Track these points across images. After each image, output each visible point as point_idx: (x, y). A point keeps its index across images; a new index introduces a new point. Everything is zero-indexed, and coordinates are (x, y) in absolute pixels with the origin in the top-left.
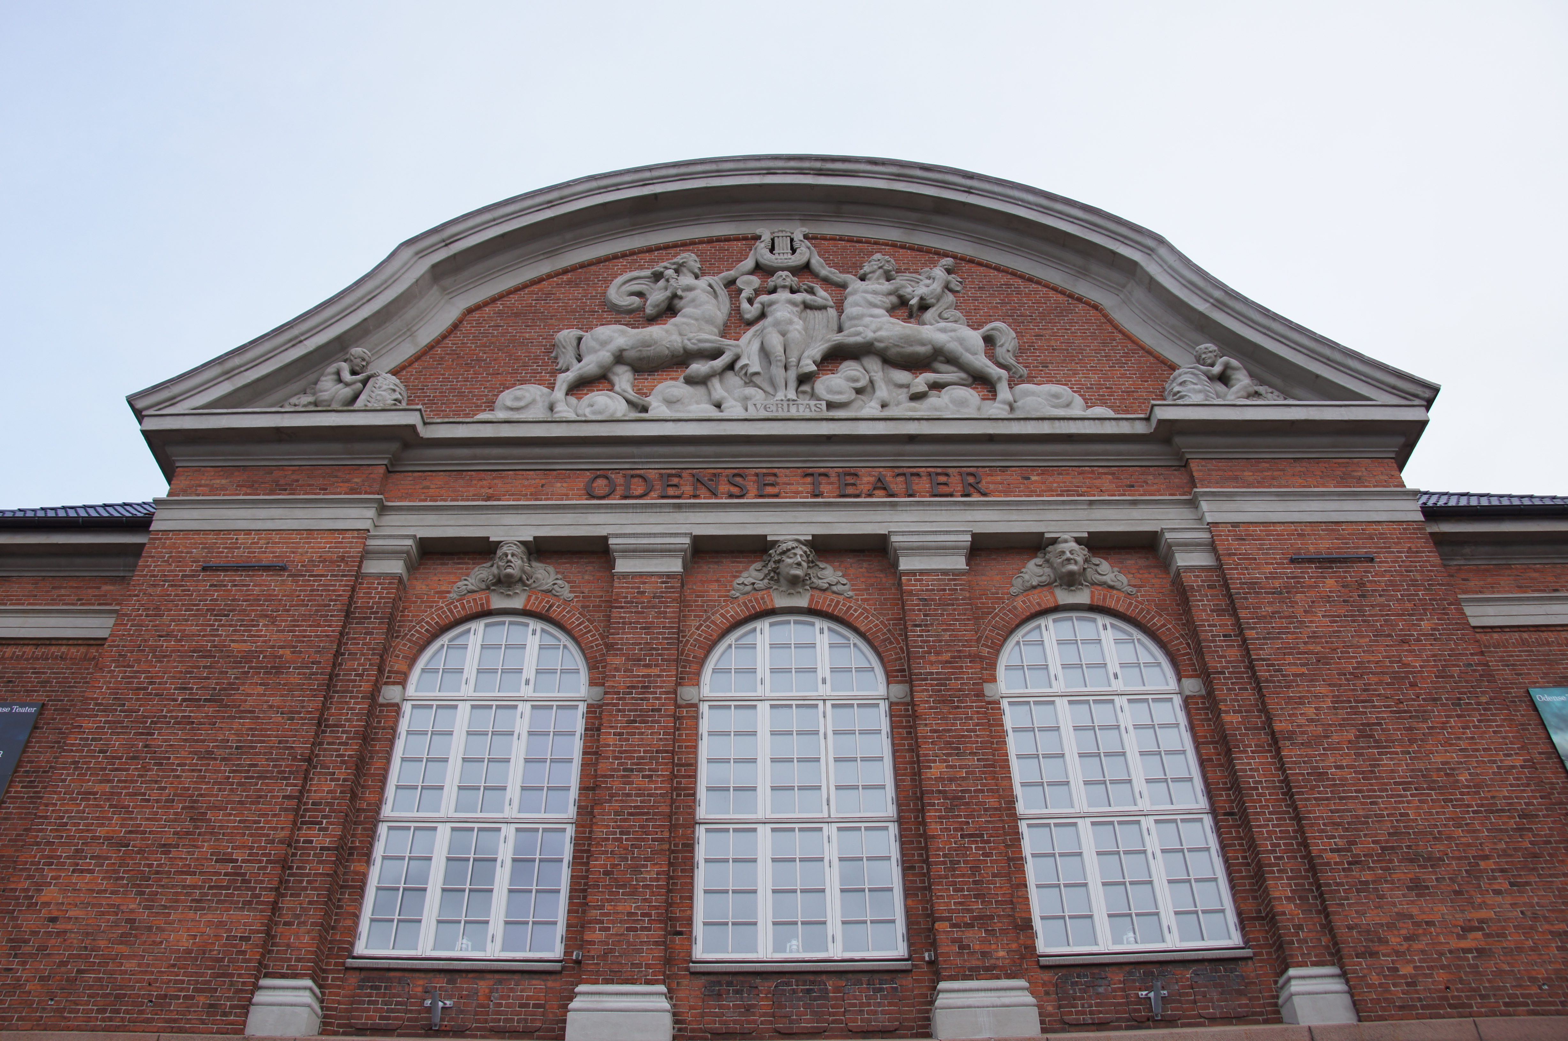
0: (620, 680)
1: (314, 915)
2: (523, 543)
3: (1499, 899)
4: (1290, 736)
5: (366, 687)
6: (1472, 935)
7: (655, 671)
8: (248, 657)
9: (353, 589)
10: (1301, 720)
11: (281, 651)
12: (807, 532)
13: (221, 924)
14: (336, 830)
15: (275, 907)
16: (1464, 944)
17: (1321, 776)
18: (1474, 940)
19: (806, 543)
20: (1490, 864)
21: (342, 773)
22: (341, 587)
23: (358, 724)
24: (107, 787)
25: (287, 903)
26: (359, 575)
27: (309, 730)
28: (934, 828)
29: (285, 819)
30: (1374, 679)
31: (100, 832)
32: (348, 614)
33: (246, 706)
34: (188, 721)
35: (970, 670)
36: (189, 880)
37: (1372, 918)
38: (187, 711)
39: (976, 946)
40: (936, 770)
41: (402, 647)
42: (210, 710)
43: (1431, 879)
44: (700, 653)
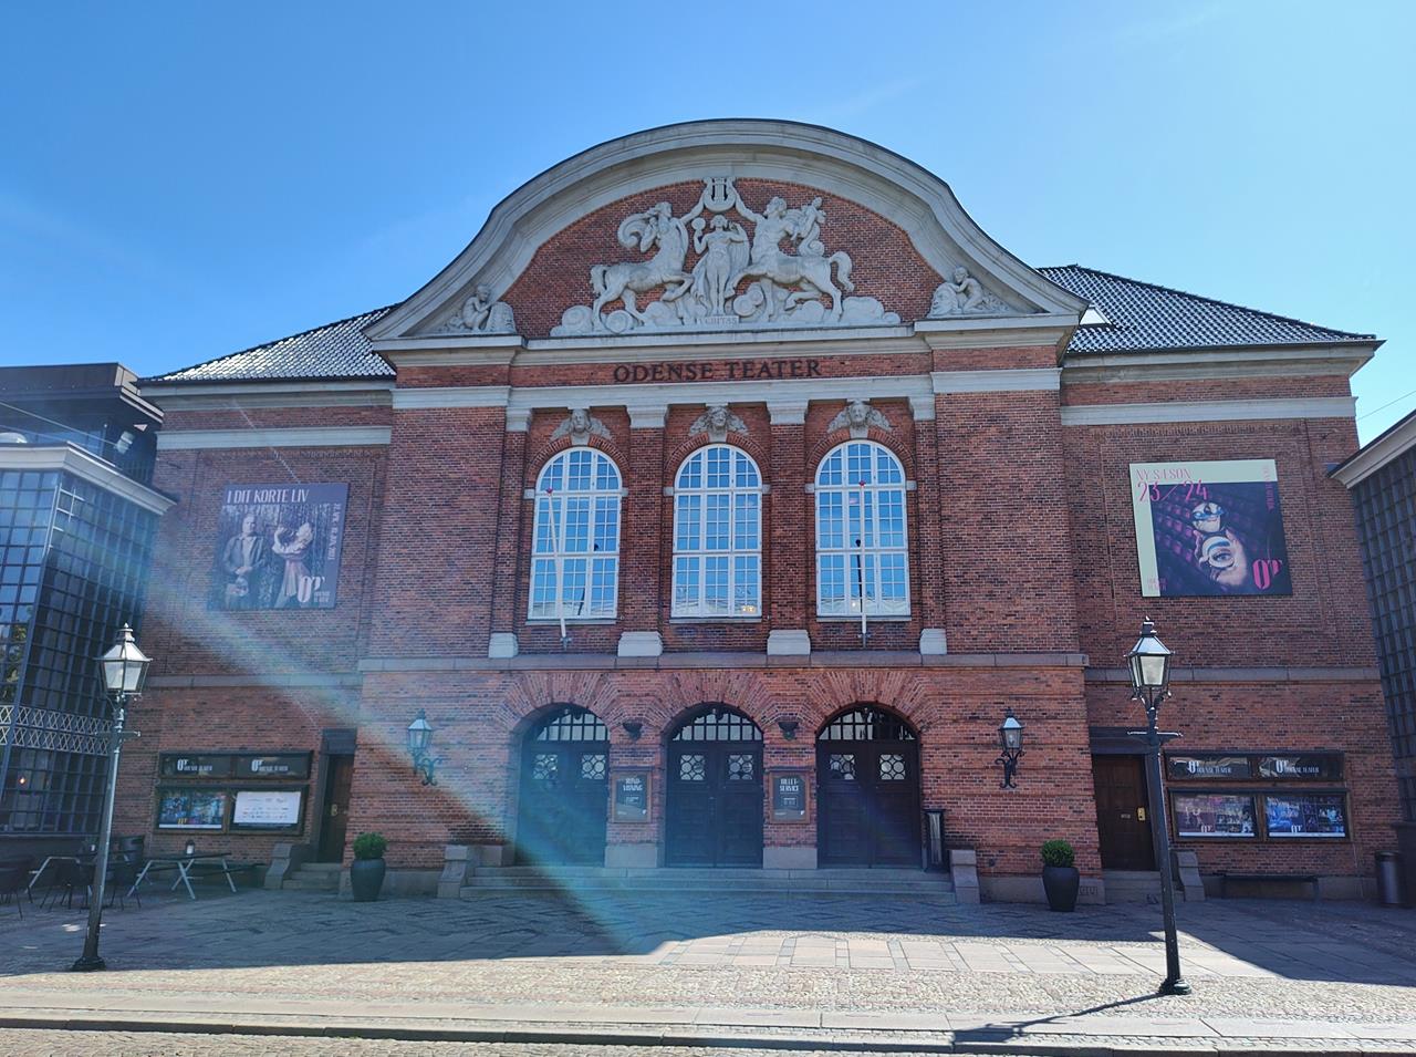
0: (636, 487)
1: (510, 606)
2: (586, 410)
3: (1028, 602)
4: (948, 518)
5: (517, 494)
6: (1009, 618)
7: (652, 482)
8: (459, 481)
9: (504, 441)
10: (956, 510)
11: (474, 478)
12: (725, 401)
13: (470, 612)
14: (513, 566)
15: (492, 603)
16: (1005, 622)
17: (959, 539)
18: (1010, 620)
19: (725, 407)
20: (1029, 585)
21: (512, 538)
22: (497, 440)
23: (516, 513)
24: (406, 551)
25: (497, 600)
26: (505, 433)
27: (494, 518)
28: (775, 561)
29: (491, 562)
30: (1000, 487)
31: (409, 572)
32: (503, 454)
33: (463, 507)
34: (435, 516)
35: (799, 480)
36: (453, 593)
37: (966, 608)
38: (435, 511)
39: (787, 615)
40: (779, 532)
41: (532, 468)
42: (446, 510)
43: (998, 591)
44: (674, 468)
